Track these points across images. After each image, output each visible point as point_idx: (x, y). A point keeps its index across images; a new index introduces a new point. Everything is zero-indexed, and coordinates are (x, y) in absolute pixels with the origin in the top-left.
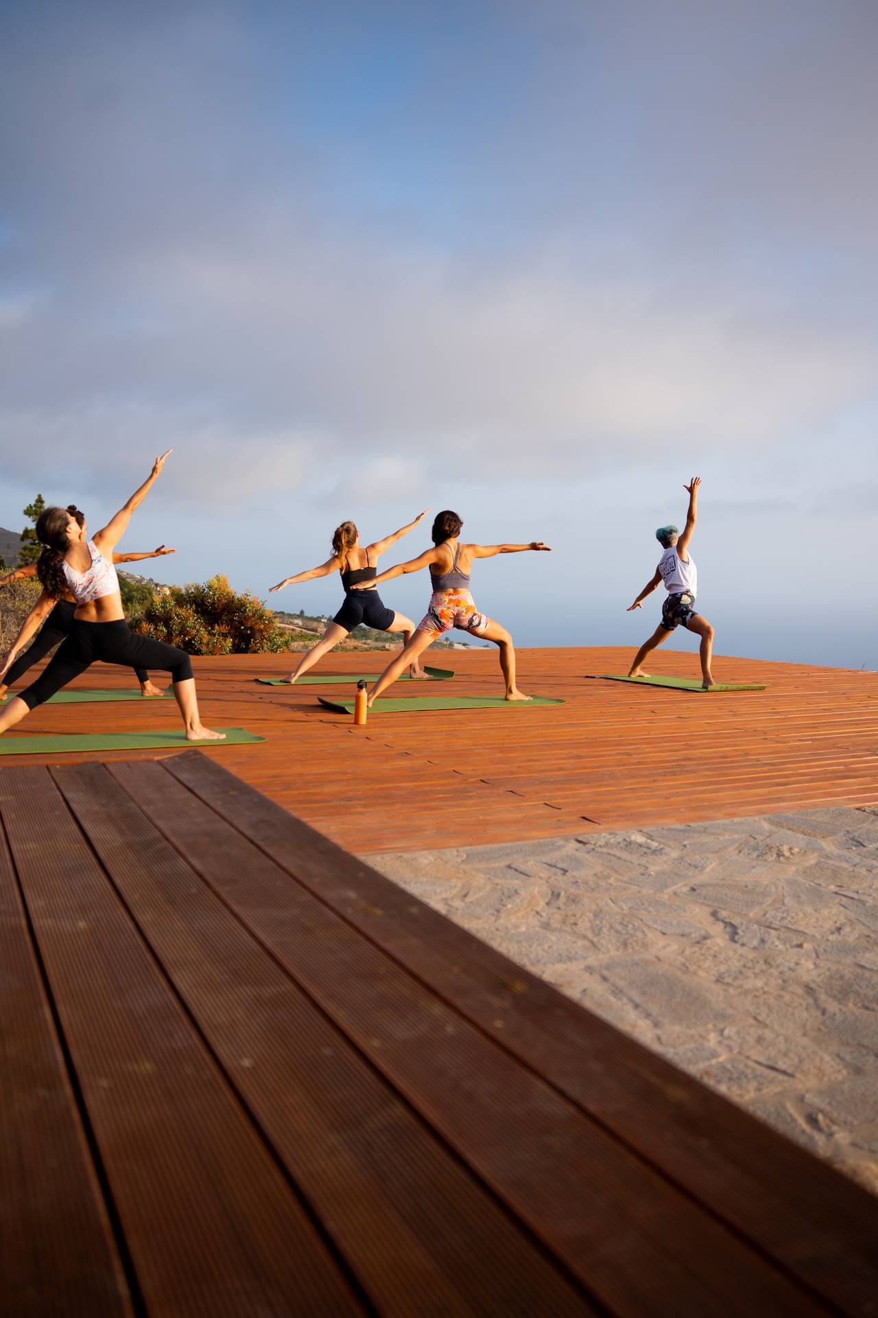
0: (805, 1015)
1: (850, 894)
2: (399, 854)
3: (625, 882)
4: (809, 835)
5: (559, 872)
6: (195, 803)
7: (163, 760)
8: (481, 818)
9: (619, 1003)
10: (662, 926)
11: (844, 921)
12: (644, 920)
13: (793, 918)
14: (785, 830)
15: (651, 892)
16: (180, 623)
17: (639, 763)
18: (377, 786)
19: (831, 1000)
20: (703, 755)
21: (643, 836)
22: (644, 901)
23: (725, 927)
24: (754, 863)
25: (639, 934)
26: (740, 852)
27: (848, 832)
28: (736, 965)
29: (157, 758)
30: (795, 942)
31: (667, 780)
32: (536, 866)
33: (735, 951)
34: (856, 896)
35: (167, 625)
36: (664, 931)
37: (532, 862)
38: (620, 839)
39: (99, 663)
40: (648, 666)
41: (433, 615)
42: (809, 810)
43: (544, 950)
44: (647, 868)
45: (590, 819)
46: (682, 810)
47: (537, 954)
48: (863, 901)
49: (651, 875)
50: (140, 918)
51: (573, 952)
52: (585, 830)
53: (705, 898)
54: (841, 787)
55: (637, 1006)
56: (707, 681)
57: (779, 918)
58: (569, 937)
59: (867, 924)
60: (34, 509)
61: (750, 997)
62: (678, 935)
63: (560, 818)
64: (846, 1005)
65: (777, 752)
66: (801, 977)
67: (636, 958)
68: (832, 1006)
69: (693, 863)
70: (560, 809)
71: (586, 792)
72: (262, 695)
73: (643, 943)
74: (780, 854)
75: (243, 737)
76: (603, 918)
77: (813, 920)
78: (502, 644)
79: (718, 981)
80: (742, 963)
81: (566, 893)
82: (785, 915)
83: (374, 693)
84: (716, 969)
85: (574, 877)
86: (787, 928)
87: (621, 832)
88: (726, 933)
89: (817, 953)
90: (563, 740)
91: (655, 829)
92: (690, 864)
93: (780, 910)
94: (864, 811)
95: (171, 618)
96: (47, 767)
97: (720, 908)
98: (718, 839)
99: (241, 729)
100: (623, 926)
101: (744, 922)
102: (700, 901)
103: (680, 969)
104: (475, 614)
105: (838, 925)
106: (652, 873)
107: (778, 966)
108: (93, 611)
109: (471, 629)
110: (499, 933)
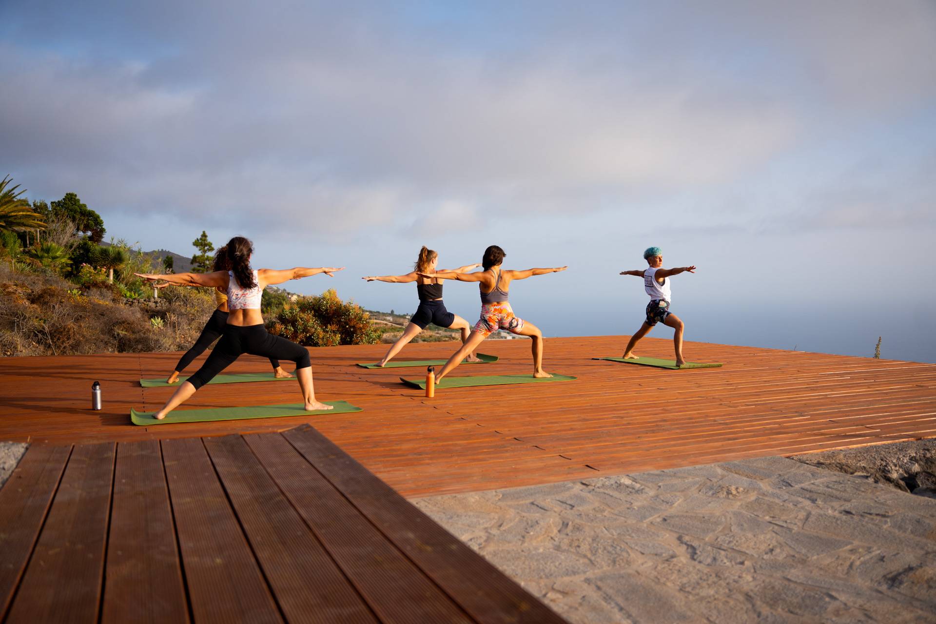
0: (745, 617)
1: (781, 523)
2: (454, 495)
3: (616, 515)
4: (751, 477)
5: (568, 507)
6: (305, 464)
7: (284, 432)
8: (513, 467)
9: (609, 607)
10: (641, 547)
11: (776, 544)
12: (629, 544)
13: (737, 541)
14: (733, 474)
15: (634, 522)
16: (303, 324)
17: (629, 424)
18: (440, 444)
19: (764, 605)
20: (676, 418)
21: (630, 479)
22: (629, 529)
23: (688, 548)
24: (710, 500)
25: (625, 554)
26: (700, 491)
27: (780, 475)
28: (694, 577)
29: (280, 431)
30: (739, 560)
31: (649, 437)
32: (552, 503)
33: (694, 567)
34: (785, 525)
35: (294, 325)
36: (642, 551)
37: (549, 500)
38: (612, 482)
39: (246, 354)
40: (637, 350)
41: (484, 320)
42: (752, 459)
43: (555, 567)
44: (632, 503)
45: (590, 466)
46: (659, 459)
47: (550, 570)
48: (789, 529)
49: (634, 509)
50: (260, 555)
51: (577, 568)
52: (589, 476)
53: (673, 526)
54: (775, 441)
55: (621, 609)
56: (679, 362)
57: (727, 542)
58: (574, 557)
59: (793, 546)
60: (200, 241)
61: (704, 603)
62: (653, 554)
63: (571, 466)
64: (776, 610)
65: (729, 415)
66: (743, 588)
67: (622, 572)
68: (766, 610)
69: (665, 500)
70: (570, 459)
71: (589, 446)
72: (360, 376)
73: (627, 561)
74: (729, 493)
75: (346, 408)
76: (599, 542)
77: (753, 543)
78: (534, 338)
79: (681, 590)
80: (699, 576)
81: (572, 523)
82: (731, 539)
83: (441, 374)
84: (680, 581)
85: (579, 510)
86: (733, 549)
87: (614, 477)
88: (688, 553)
89: (754, 569)
90: (575, 407)
91: (638, 474)
92: (663, 501)
93: (728, 536)
94: (793, 459)
95: (297, 321)
96: (202, 438)
97: (684, 534)
98: (684, 481)
99: (345, 402)
100: (613, 548)
101: (701, 545)
102: (670, 528)
103: (653, 581)
104: (513, 318)
105: (771, 547)
106: (635, 507)
107: (726, 579)
108: (241, 317)
110: (523, 553)
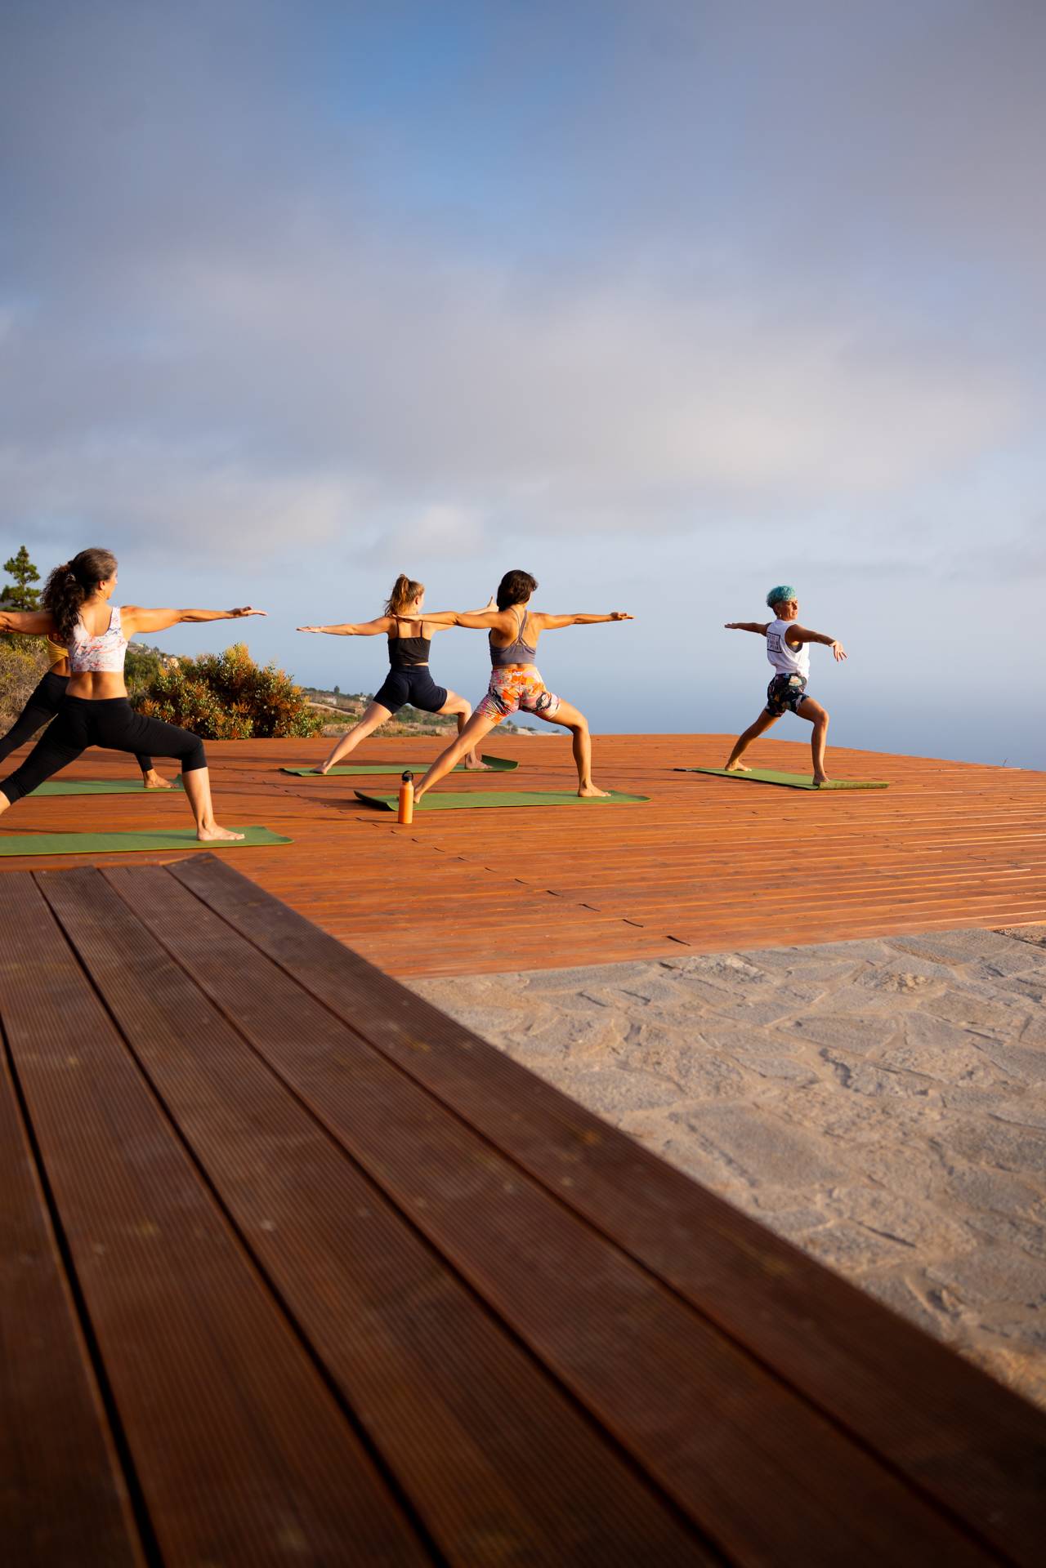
0: (929, 1174)
1: (985, 1033)
2: (450, 978)
3: (719, 1015)
4: (937, 961)
5: (642, 1001)
6: (208, 916)
7: (171, 864)
8: (547, 936)
9: (710, 1158)
10: (761, 1066)
11: (977, 1064)
12: (741, 1061)
13: (916, 1059)
14: (909, 956)
15: (749, 1026)
16: (190, 701)
17: (737, 873)
18: (425, 898)
19: (960, 1157)
20: (813, 865)
21: (741, 960)
22: (741, 1038)
23: (836, 1069)
24: (872, 994)
25: (734, 1077)
26: (855, 980)
27: (983, 958)
28: (848, 1113)
29: (162, 863)
30: (919, 1088)
31: (771, 894)
32: (612, 994)
33: (848, 1098)
34: (991, 1035)
35: (175, 703)
36: (763, 1073)
37: (608, 990)
38: (712, 963)
39: (95, 748)
40: (748, 758)
41: (494, 696)
42: (938, 932)
43: (621, 1094)
44: (745, 998)
45: (677, 938)
46: (787, 929)
47: (613, 1099)
48: (999, 1041)
49: (749, 1006)
50: (142, 1052)
51: (656, 1097)
52: (671, 952)
53: (813, 1034)
54: (975, 905)
55: (730, 1161)
56: (818, 777)
57: (900, 1059)
58: (650, 1079)
59: (1004, 1068)
60: (16, 563)
61: (864, 1153)
62: (780, 1077)
63: (643, 938)
64: (978, 1164)
65: (901, 863)
66: (925, 1130)
67: (730, 1104)
68: (961, 1165)
69: (798, 993)
70: (642, 926)
71: (673, 906)
72: (287, 788)
73: (739, 1087)
74: (902, 984)
75: (265, 838)
76: (691, 1057)
77: (941, 1063)
78: (575, 729)
79: (826, 1133)
80: (855, 1112)
81: (648, 1026)
82: (907, 1056)
83: (423, 786)
84: (824, 1118)
85: (657, 1007)
86: (910, 1071)
87: (714, 955)
88: (837, 1076)
89: (944, 1102)
90: (647, 845)
91: (754, 952)
92: (795, 994)
93: (901, 1050)
94: (1003, 934)
95: (180, 696)
96: (32, 873)
97: (830, 1046)
98: (829, 964)
99: (263, 828)
100: (716, 1067)
101: (859, 1064)
102: (807, 1038)
103: (781, 1118)
104: (544, 693)
105: (969, 1068)
106: (750, 1004)
107: (898, 1117)
108: (90, 685)
109: (539, 711)
110: (567, 1073)
